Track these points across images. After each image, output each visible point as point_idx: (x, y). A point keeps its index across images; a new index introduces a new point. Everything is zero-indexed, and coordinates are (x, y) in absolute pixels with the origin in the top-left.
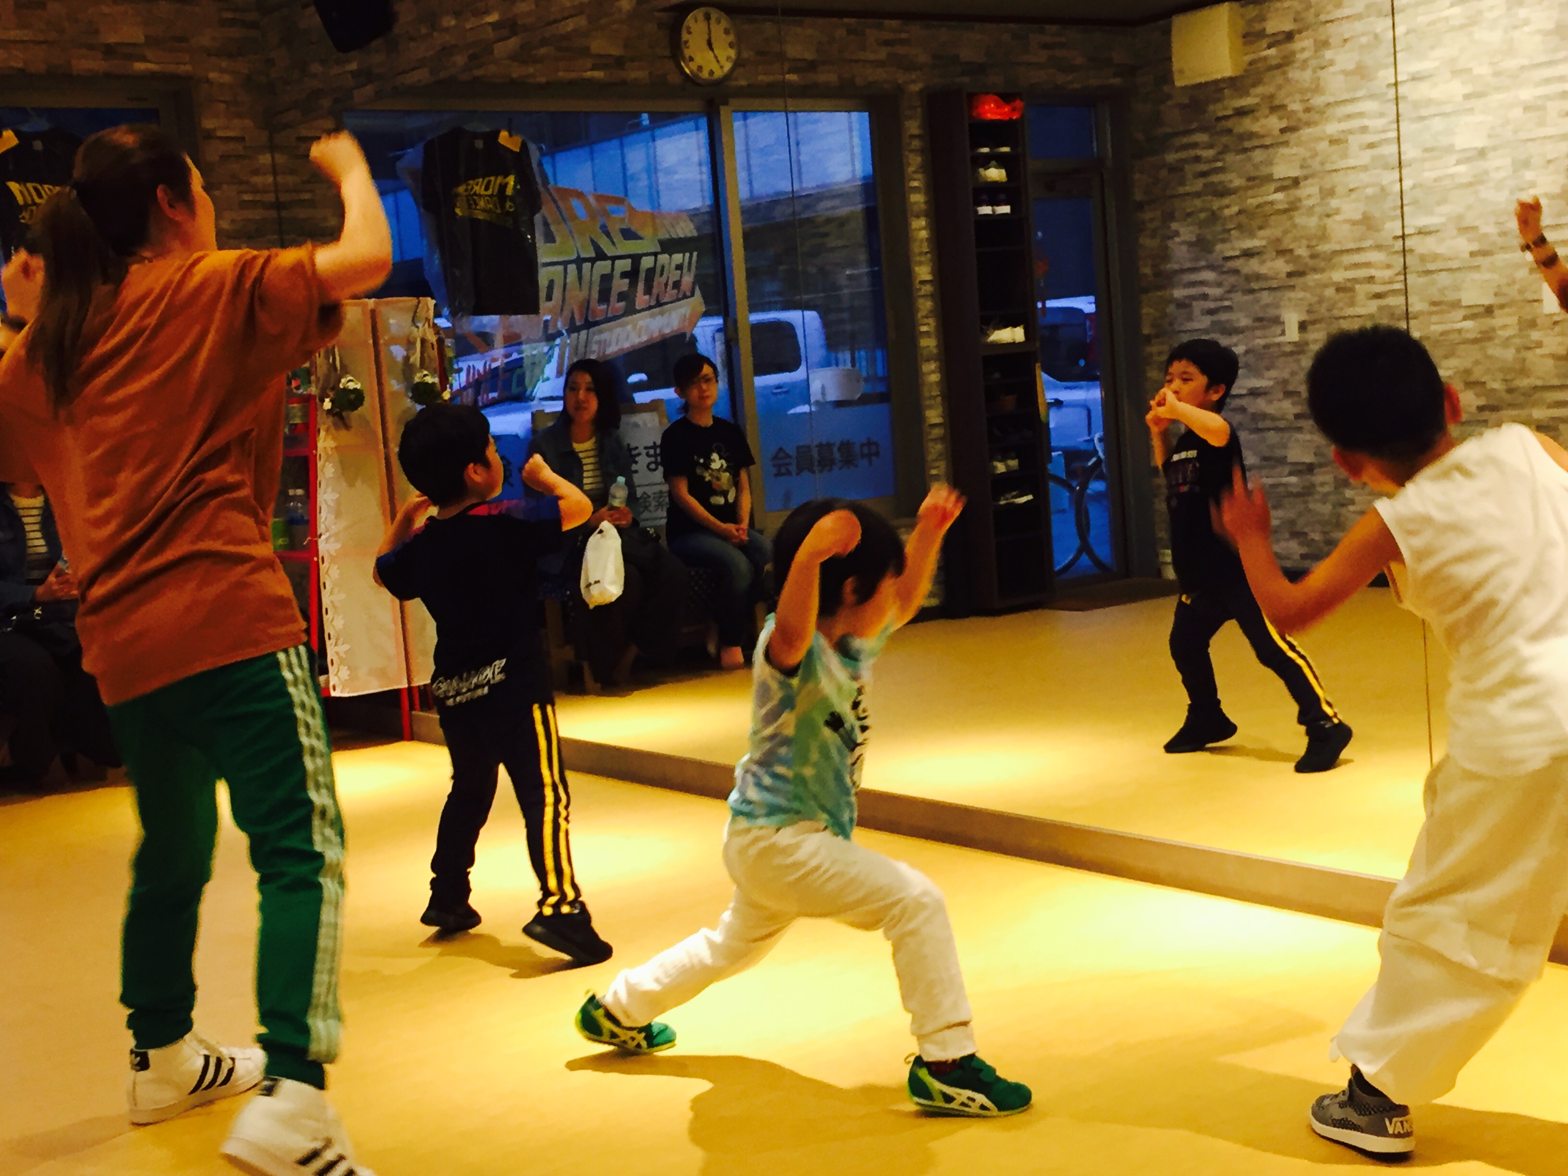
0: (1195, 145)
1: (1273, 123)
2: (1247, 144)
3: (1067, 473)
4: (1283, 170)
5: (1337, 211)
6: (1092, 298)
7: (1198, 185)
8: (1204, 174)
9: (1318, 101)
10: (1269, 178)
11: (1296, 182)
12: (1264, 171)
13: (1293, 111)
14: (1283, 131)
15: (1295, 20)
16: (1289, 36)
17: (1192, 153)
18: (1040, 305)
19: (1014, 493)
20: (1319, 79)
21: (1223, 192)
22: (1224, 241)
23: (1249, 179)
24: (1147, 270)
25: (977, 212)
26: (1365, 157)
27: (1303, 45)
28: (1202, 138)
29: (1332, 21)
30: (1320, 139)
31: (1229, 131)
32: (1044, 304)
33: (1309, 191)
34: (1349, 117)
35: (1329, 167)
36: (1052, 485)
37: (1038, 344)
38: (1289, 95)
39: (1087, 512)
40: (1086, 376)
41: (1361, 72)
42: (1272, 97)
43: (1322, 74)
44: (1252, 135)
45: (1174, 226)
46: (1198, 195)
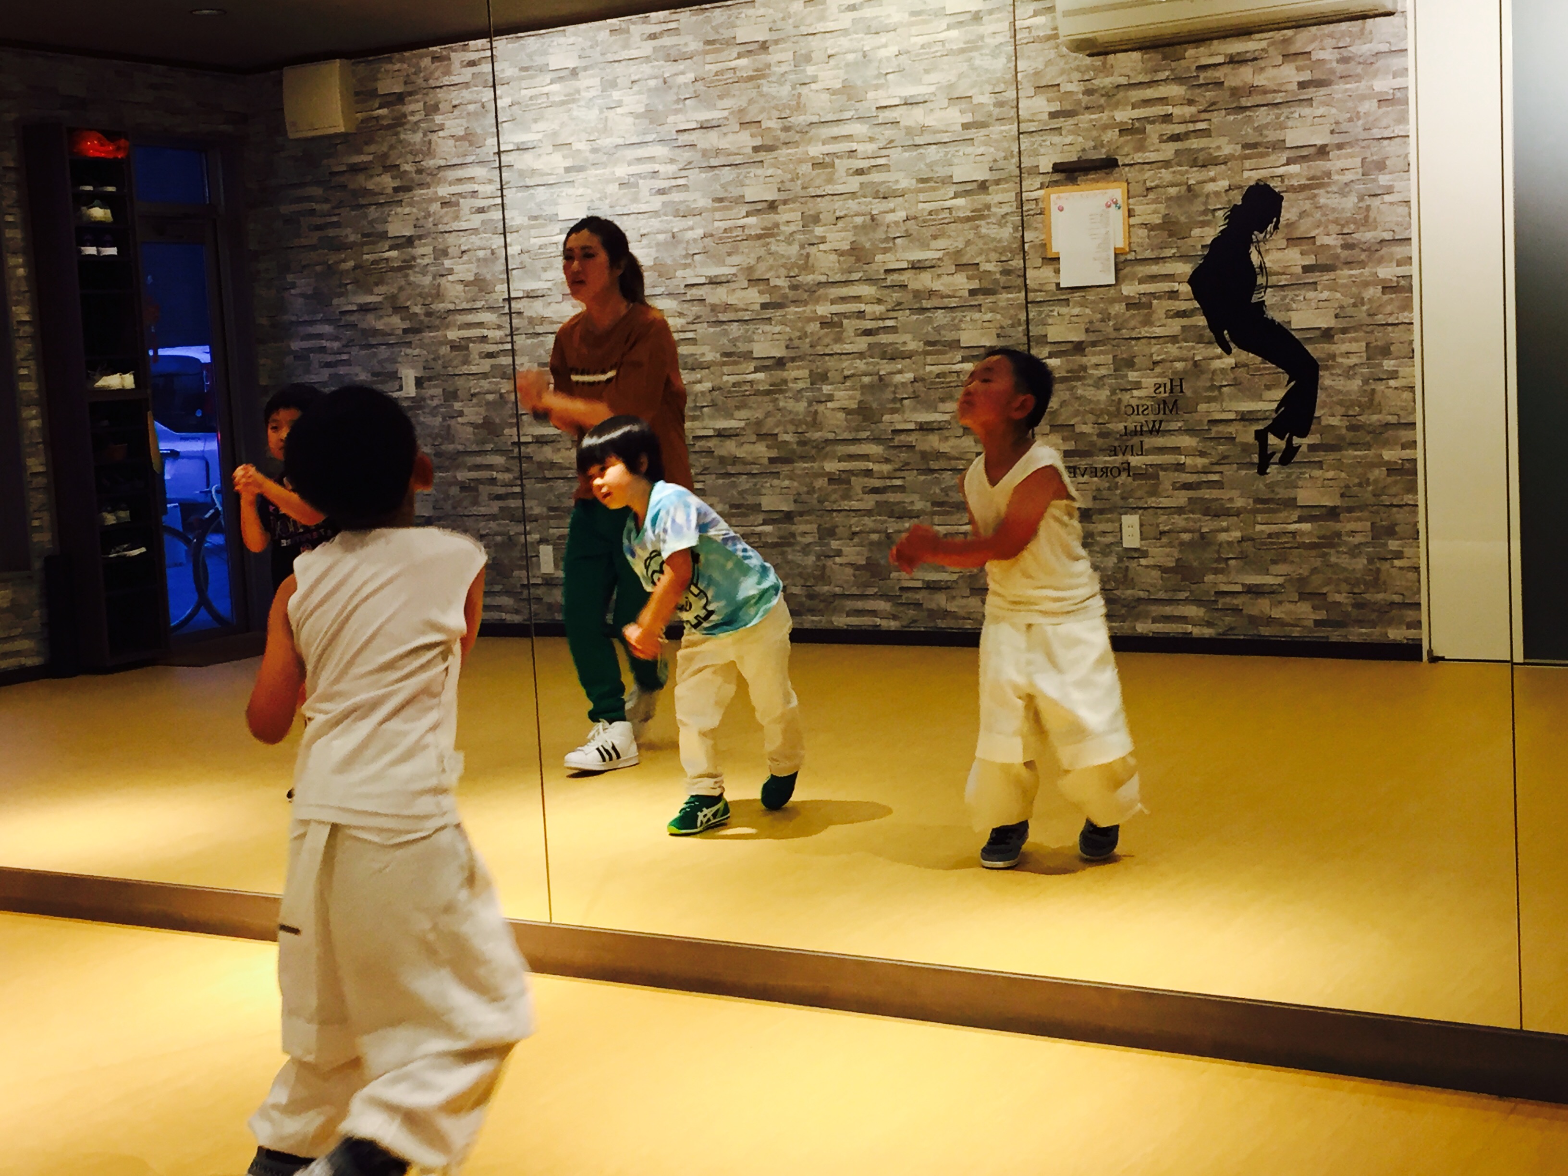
0: (309, 199)
1: (388, 182)
2: (362, 201)
3: (183, 527)
4: (398, 228)
5: (451, 272)
6: (207, 348)
7: (314, 238)
8: (319, 228)
9: (430, 163)
10: (384, 235)
11: (410, 241)
12: (380, 228)
13: (405, 171)
14: (396, 190)
15: (406, 83)
16: (400, 98)
17: (306, 206)
18: (151, 353)
19: (126, 546)
20: (430, 142)
21: (339, 246)
22: (341, 295)
23: (364, 235)
24: (264, 321)
25: (80, 251)
26: (476, 220)
27: (414, 108)
28: (317, 191)
29: (441, 87)
30: (431, 200)
31: (344, 187)
32: (156, 352)
33: (423, 250)
34: (460, 181)
35: (441, 228)
36: (167, 538)
37: (149, 391)
38: (401, 155)
39: (205, 567)
40: (202, 428)
41: (469, 138)
42: (385, 156)
43: (434, 137)
44: (367, 192)
45: (290, 278)
46: (314, 248)
